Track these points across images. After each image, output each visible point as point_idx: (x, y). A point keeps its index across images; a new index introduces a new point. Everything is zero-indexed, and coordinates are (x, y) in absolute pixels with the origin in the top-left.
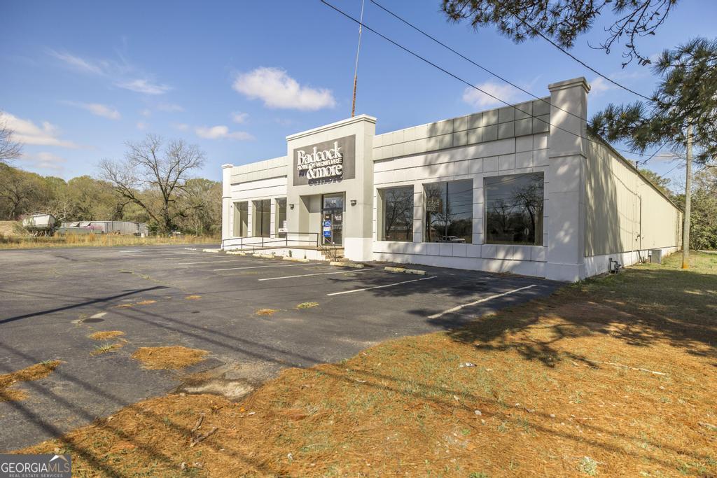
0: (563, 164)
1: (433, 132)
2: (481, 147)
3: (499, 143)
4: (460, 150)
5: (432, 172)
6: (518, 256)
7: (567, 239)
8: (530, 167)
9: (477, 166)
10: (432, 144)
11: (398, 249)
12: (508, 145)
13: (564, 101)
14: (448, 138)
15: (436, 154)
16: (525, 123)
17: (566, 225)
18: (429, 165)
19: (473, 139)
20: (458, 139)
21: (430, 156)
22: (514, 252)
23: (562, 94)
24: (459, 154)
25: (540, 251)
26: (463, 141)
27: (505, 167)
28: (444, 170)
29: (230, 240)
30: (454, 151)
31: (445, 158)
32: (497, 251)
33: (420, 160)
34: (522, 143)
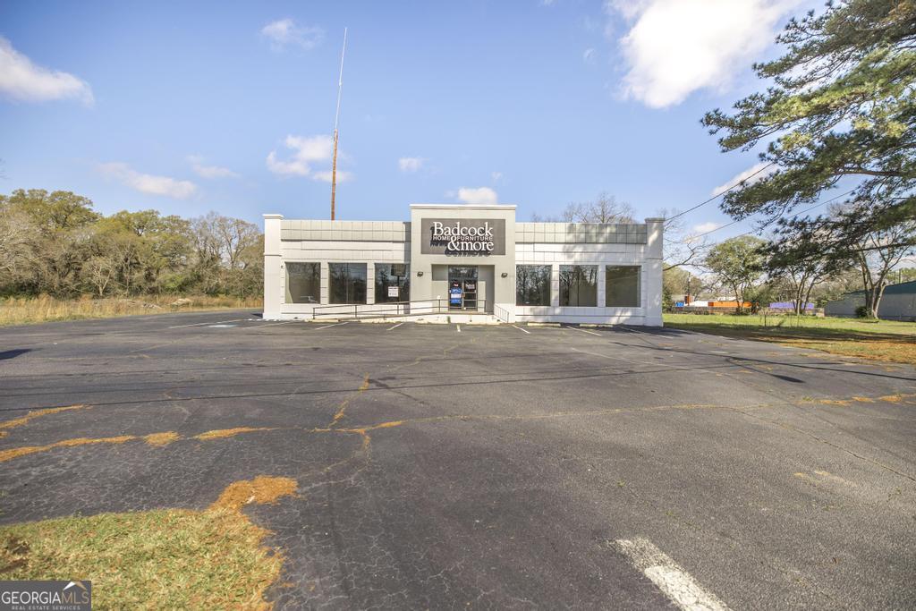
0: (656, 262)
1: (571, 229)
2: (605, 245)
3: (615, 245)
4: (591, 245)
5: (569, 257)
6: (629, 314)
7: (658, 303)
8: (635, 262)
9: (602, 257)
10: (570, 238)
11: (540, 312)
12: (622, 247)
13: (656, 229)
14: (583, 236)
15: (572, 245)
16: (633, 237)
17: (657, 296)
18: (567, 252)
19: (601, 240)
20: (591, 237)
21: (567, 246)
22: (626, 311)
23: (655, 224)
24: (590, 248)
25: (640, 310)
26: (594, 240)
27: (621, 260)
28: (578, 257)
29: (277, 305)
30: (586, 245)
31: (579, 249)
32: (615, 312)
33: (560, 248)
34: (630, 248)
